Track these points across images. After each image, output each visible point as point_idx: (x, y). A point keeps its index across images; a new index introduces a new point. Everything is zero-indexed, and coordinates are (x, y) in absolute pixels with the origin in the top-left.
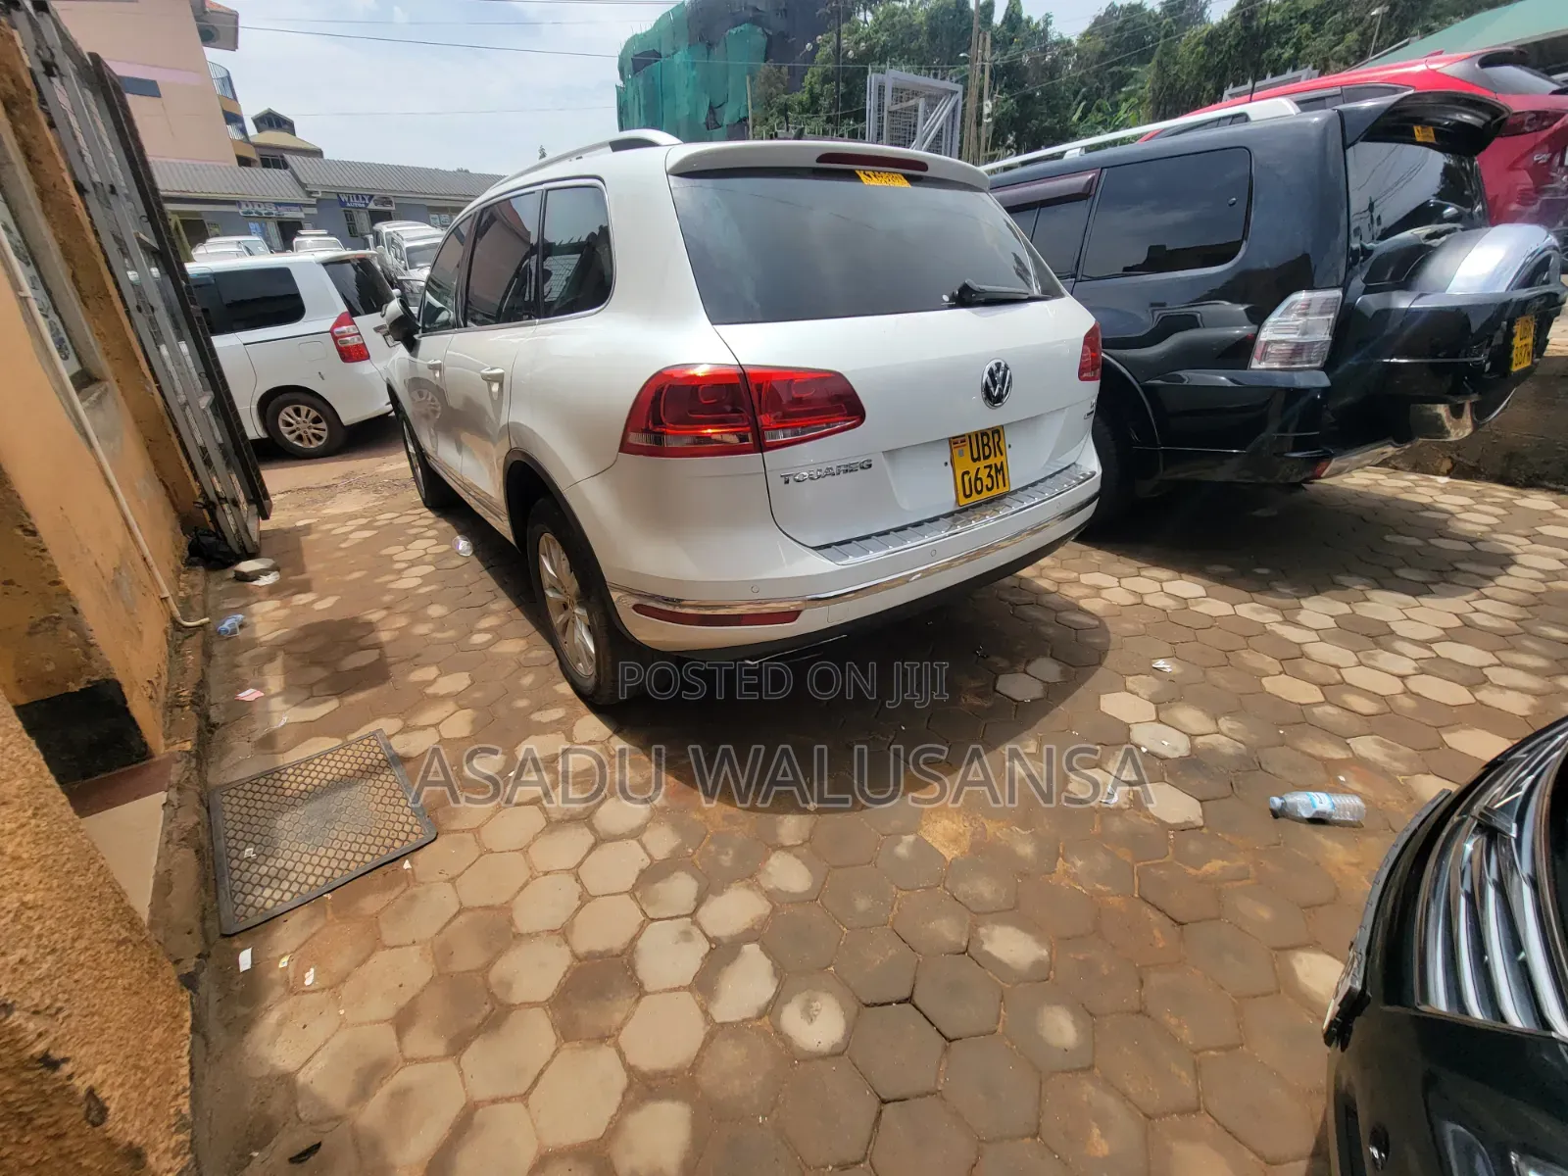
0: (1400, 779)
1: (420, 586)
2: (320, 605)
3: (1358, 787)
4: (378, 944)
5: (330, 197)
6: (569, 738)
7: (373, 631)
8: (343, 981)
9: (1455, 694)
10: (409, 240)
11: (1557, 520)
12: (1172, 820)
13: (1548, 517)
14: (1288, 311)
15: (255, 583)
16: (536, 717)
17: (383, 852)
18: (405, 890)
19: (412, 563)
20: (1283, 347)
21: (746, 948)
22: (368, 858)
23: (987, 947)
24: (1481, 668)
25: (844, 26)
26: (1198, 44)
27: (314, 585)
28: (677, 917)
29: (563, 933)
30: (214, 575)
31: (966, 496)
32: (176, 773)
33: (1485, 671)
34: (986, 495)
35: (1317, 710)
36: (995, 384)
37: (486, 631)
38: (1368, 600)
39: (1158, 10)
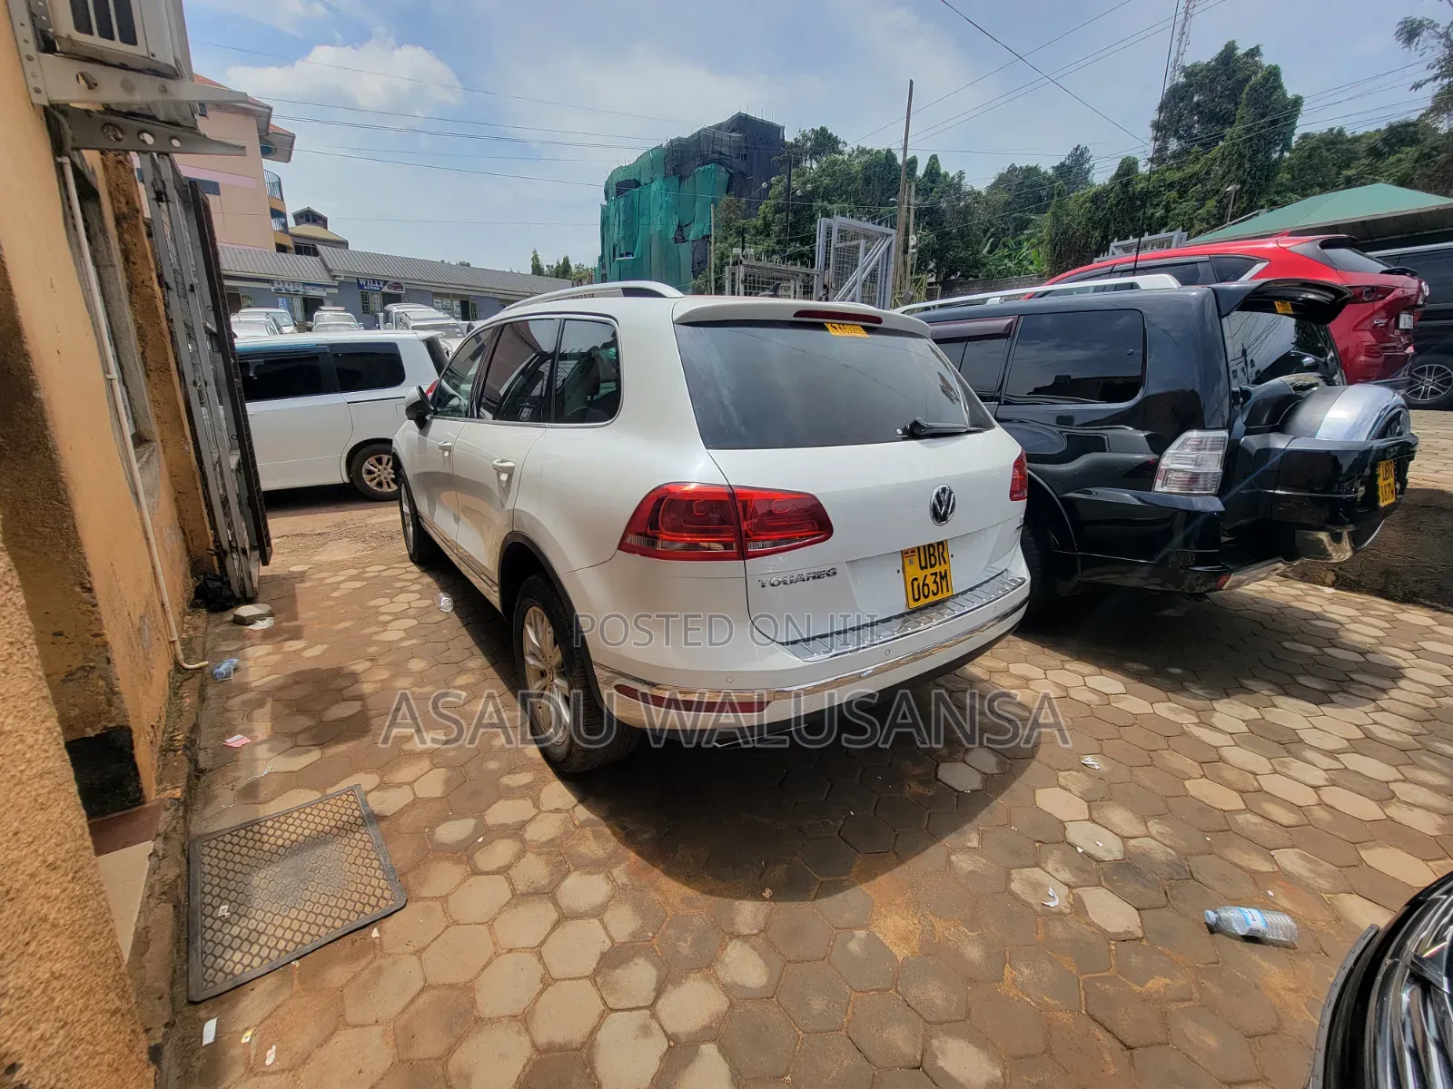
0: (1326, 896)
1: (402, 639)
2: (310, 653)
3: (1285, 903)
4: (341, 1022)
5: (350, 280)
6: (536, 803)
7: (357, 682)
8: (304, 1062)
9: (1366, 809)
10: (415, 320)
11: (1436, 636)
12: (1112, 928)
13: (1427, 632)
14: (1183, 445)
15: (251, 627)
16: (506, 780)
17: (353, 917)
18: (371, 962)
19: (397, 616)
20: (1181, 475)
21: (704, 1047)
22: (338, 923)
23: (941, 1063)
24: (1387, 783)
25: (793, 170)
26: (1085, 202)
27: (306, 633)
28: (637, 1008)
29: (524, 1019)
30: (214, 617)
31: (916, 600)
32: (164, 820)
33: (1392, 786)
34: (932, 599)
35: (1240, 818)
36: (940, 503)
37: (461, 688)
38: (1275, 706)
39: (1050, 172)
